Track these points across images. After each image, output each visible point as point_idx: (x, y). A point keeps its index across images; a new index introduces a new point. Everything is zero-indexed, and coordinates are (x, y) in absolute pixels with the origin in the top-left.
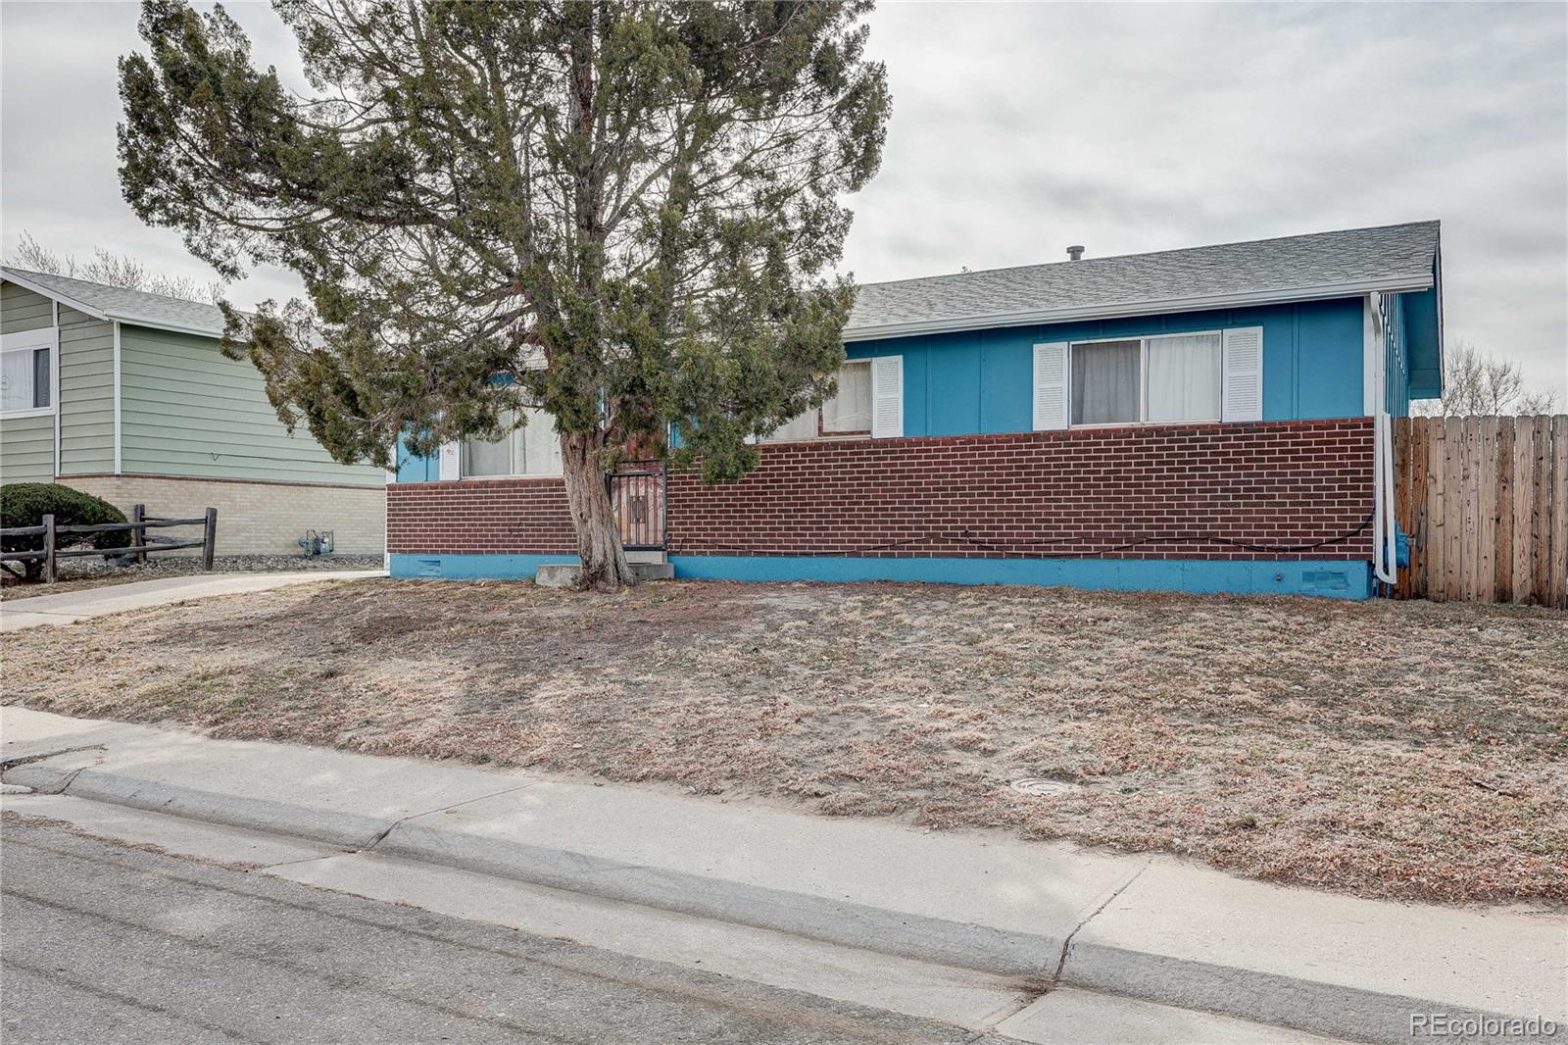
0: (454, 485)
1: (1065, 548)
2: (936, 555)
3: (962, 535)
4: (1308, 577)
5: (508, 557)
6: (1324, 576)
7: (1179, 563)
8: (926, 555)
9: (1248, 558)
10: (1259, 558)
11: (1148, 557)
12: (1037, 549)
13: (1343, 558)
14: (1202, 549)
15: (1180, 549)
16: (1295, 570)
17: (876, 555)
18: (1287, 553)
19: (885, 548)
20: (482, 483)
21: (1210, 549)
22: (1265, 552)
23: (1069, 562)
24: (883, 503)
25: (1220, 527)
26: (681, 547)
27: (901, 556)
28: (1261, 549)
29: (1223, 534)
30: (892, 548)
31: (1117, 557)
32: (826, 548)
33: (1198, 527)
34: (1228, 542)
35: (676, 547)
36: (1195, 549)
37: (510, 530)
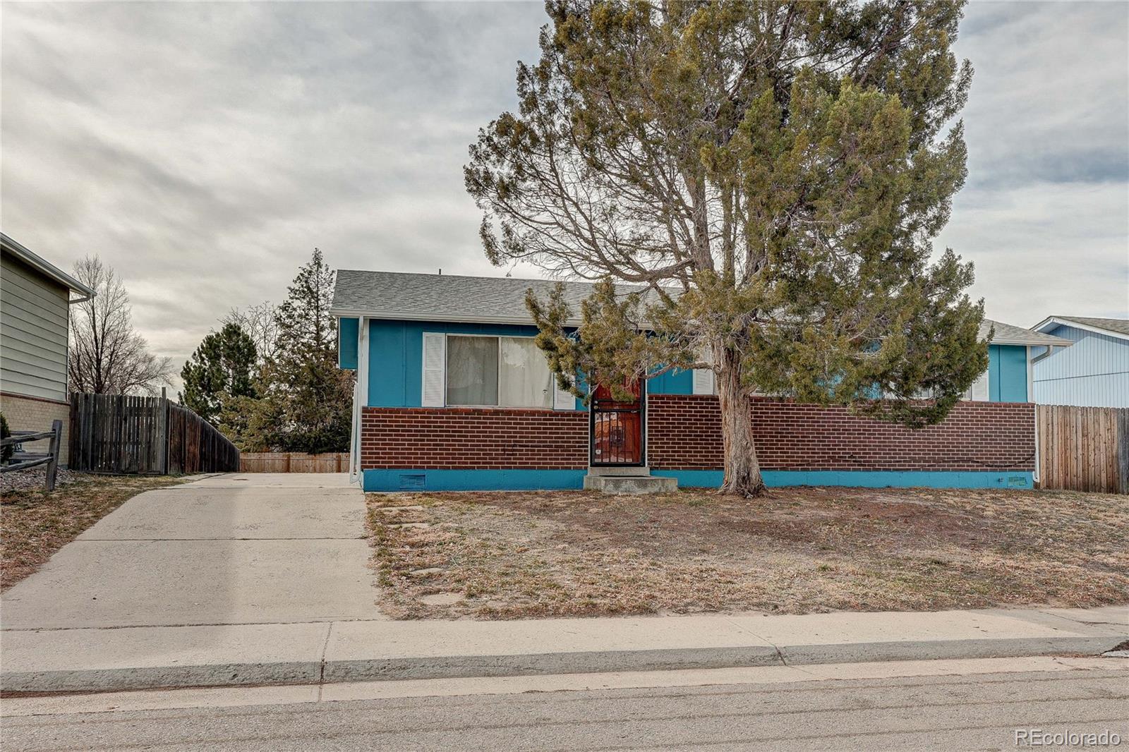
0: (442, 411)
1: (903, 465)
2: (834, 469)
3: (849, 457)
4: (1011, 479)
5: (501, 471)
6: (1016, 479)
7: (957, 473)
8: (828, 469)
9: (986, 470)
10: (991, 471)
11: (943, 470)
12: (889, 465)
13: (1024, 470)
14: (968, 466)
15: (958, 466)
16: (1006, 476)
17: (798, 470)
18: (1002, 468)
19: (803, 465)
20: (475, 411)
21: (971, 466)
22: (994, 467)
23: (905, 473)
24: (802, 437)
25: (975, 455)
26: (660, 464)
27: (814, 470)
28: (992, 466)
29: (977, 458)
30: (807, 465)
31: (928, 470)
32: (766, 465)
33: (966, 455)
34: (978, 462)
35: (656, 464)
36: (964, 466)
37: (504, 450)
